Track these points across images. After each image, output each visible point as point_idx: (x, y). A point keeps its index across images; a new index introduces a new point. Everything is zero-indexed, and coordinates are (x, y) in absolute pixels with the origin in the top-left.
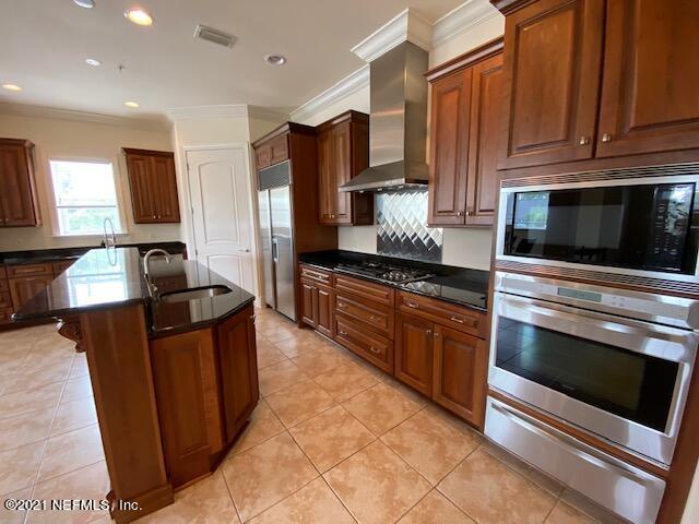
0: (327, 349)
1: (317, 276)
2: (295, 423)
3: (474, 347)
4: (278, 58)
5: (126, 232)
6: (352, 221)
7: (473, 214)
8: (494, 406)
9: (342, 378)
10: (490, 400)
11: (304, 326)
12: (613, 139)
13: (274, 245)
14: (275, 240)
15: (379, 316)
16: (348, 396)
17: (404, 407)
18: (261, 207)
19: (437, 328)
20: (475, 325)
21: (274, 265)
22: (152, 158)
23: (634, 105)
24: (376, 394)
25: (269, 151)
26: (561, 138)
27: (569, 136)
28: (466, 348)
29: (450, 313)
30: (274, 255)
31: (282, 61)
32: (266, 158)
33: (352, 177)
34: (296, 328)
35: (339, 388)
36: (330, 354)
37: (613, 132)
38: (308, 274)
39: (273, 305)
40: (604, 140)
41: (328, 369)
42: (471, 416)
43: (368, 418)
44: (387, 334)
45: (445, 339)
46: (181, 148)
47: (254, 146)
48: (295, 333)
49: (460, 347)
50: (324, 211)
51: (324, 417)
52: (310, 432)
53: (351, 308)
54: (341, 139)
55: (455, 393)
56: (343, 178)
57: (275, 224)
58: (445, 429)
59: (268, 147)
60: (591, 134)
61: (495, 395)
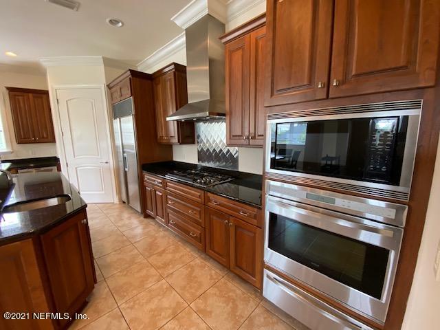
0: (162, 234)
1: (154, 181)
2: (126, 299)
3: (255, 234)
4: (117, 22)
5: (10, 150)
6: (179, 141)
7: (254, 138)
8: (268, 276)
9: (170, 256)
10: (266, 272)
11: (147, 216)
12: (341, 83)
13: (125, 158)
14: (125, 155)
15: (195, 210)
16: (171, 271)
17: (211, 276)
18: (115, 130)
19: (231, 218)
20: (255, 217)
21: (125, 173)
22: (30, 95)
23: (355, 58)
24: (192, 267)
25: (119, 91)
26: (305, 83)
27: (311, 82)
28: (250, 234)
29: (239, 208)
30: (125, 166)
31: (120, 24)
32: (116, 95)
33: (177, 110)
34: (142, 218)
35: (166, 265)
36: (164, 237)
37: (341, 78)
38: (148, 179)
39: (126, 201)
40: (335, 84)
41: (160, 250)
42: (255, 282)
43: (183, 288)
44: (200, 223)
45: (237, 227)
46: (52, 88)
47: (109, 87)
48: (141, 222)
49: (246, 233)
50: (160, 134)
51: (150, 291)
52: (136, 306)
53: (176, 204)
54: (168, 83)
55: (244, 266)
56: (171, 109)
57: (125, 143)
58: (239, 292)
59: (118, 88)
60: (326, 80)
61: (269, 269)
